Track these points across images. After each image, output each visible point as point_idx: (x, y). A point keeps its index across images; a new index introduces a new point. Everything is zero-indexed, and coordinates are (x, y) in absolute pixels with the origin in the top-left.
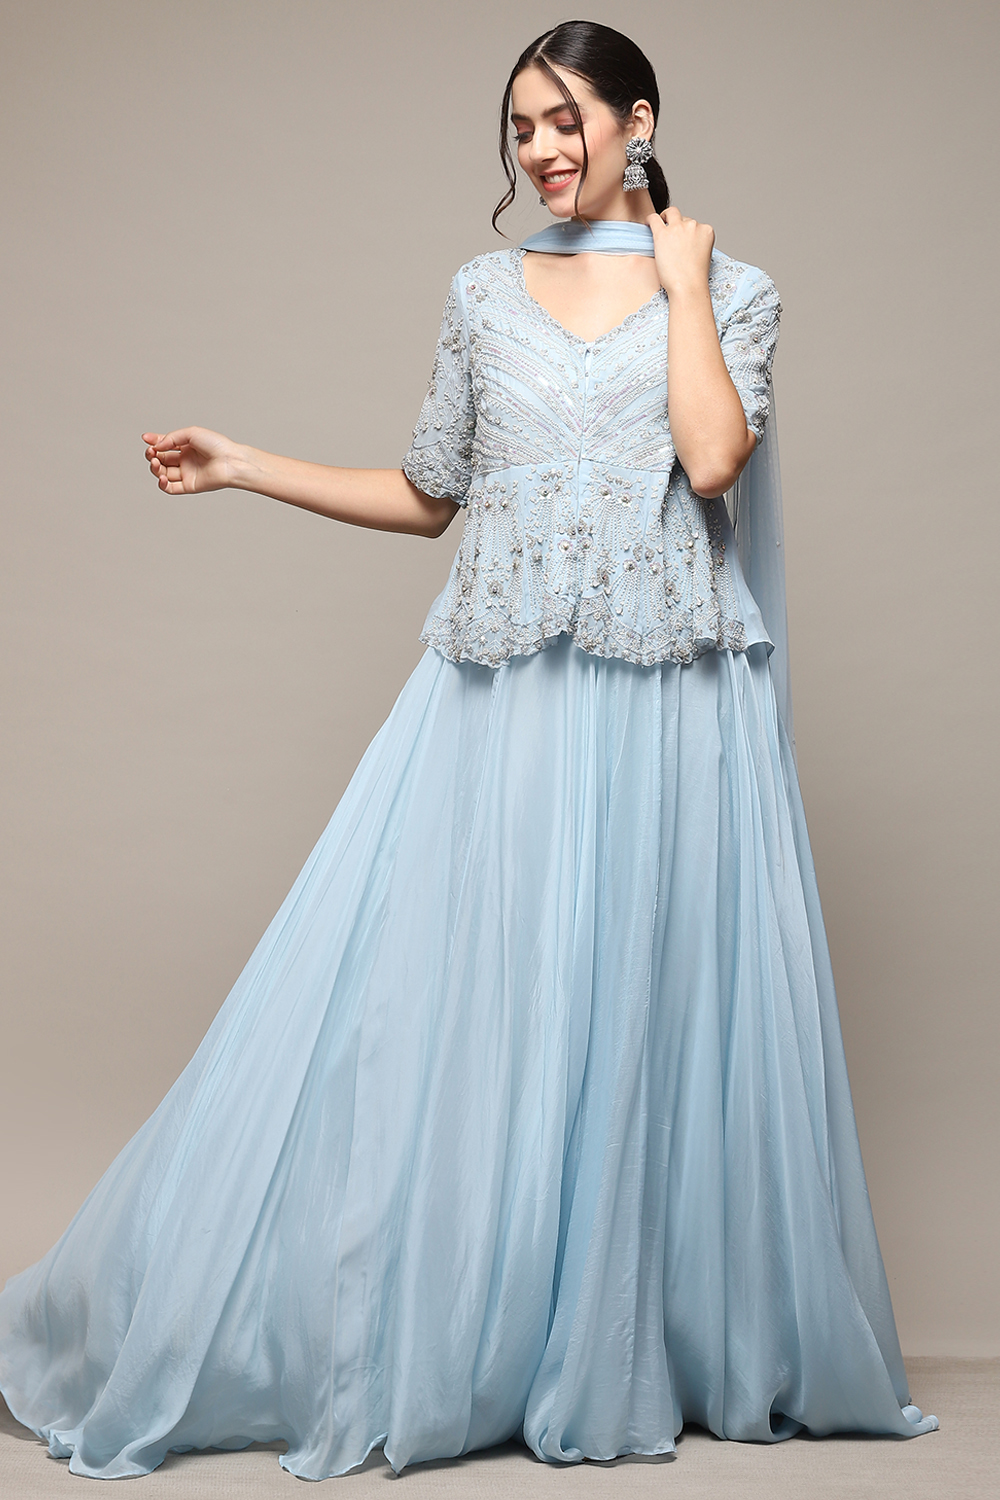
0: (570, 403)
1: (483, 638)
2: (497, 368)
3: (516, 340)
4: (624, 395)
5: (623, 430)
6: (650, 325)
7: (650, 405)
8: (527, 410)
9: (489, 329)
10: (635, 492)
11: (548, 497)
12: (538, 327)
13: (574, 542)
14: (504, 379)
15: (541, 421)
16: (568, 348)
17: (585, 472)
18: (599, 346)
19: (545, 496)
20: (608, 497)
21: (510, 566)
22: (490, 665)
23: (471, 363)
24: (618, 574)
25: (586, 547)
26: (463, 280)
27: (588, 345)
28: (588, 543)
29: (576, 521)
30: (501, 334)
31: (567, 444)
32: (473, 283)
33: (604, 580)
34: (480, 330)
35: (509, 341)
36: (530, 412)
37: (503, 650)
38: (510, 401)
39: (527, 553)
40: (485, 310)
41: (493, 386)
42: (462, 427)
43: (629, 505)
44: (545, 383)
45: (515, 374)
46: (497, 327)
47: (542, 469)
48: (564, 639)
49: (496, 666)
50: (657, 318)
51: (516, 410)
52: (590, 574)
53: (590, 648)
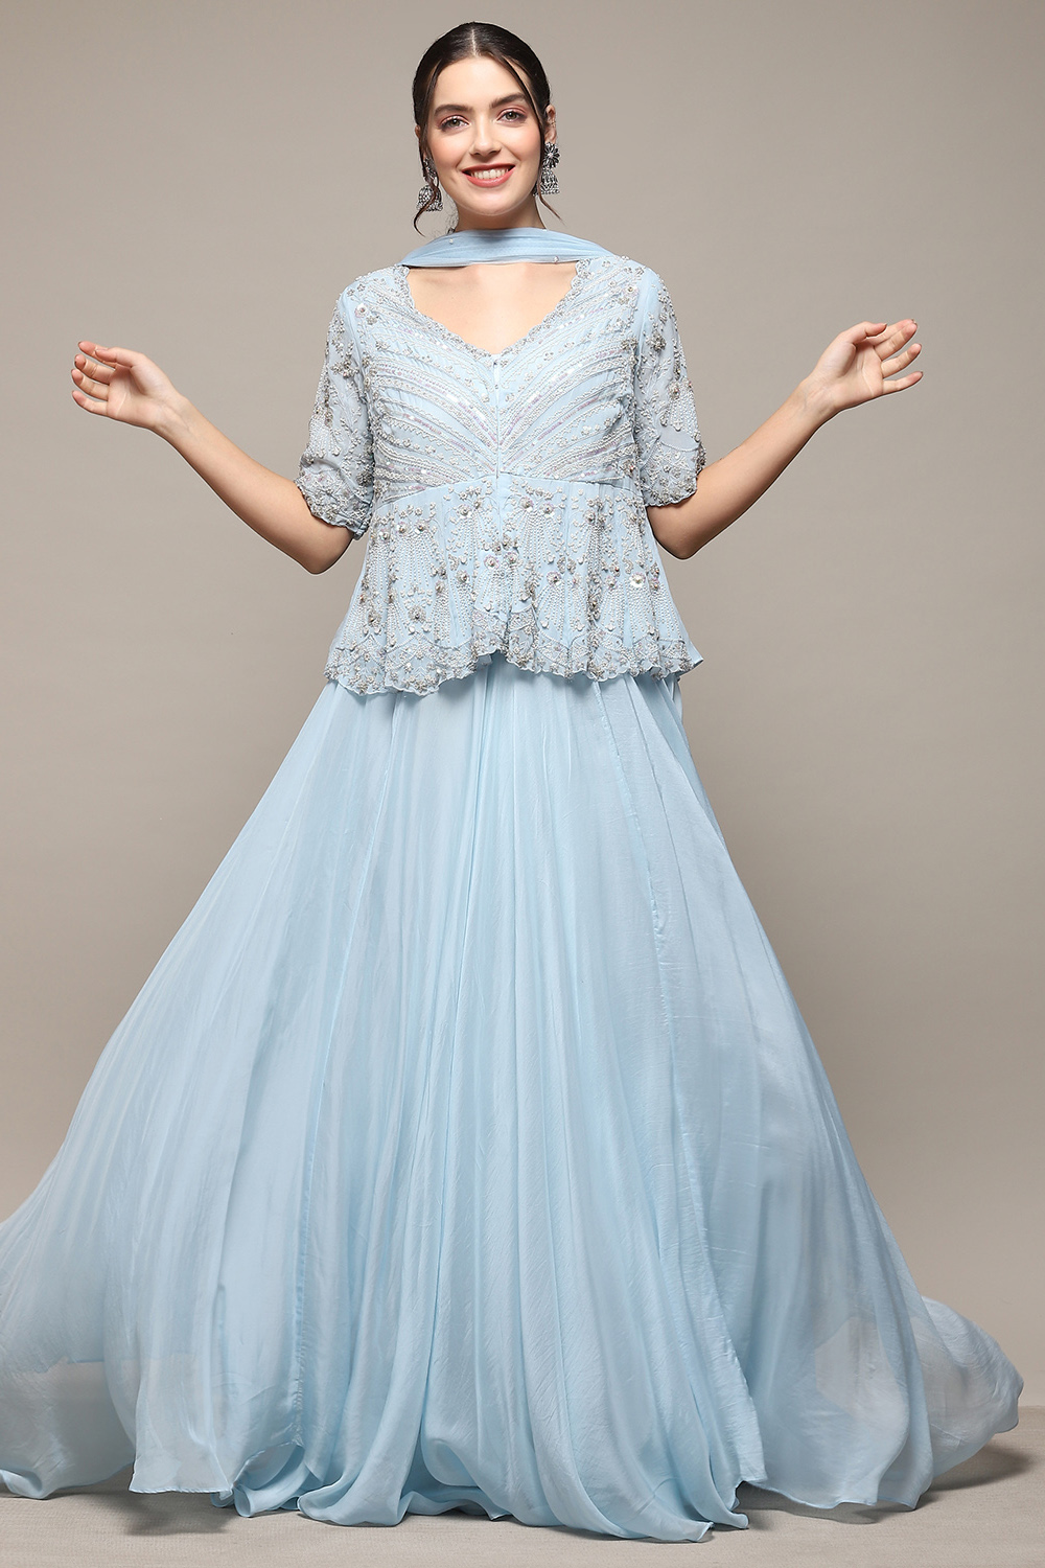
0: (482, 417)
1: (409, 665)
2: (399, 390)
3: (417, 359)
4: (537, 404)
5: (539, 439)
6: (556, 334)
7: (564, 412)
8: (439, 429)
9: (385, 350)
10: (556, 503)
11: (469, 516)
12: (438, 343)
13: (500, 558)
14: (408, 400)
15: (454, 439)
16: (474, 363)
17: (503, 486)
18: (506, 357)
19: (466, 514)
20: (529, 509)
21: (432, 590)
22: (417, 692)
23: (367, 387)
24: (543, 586)
25: (512, 562)
26: (349, 304)
27: (495, 357)
28: (515, 557)
29: (500, 536)
30: (398, 354)
31: (485, 460)
32: (362, 306)
33: (532, 594)
34: (373, 351)
35: (408, 361)
36: (441, 430)
37: (431, 677)
38: (420, 422)
39: (451, 575)
40: (378, 332)
41: (397, 409)
42: (361, 451)
43: (551, 515)
44: (455, 400)
45: (421, 393)
46: (394, 348)
47: (461, 487)
48: (498, 657)
49: (423, 694)
50: (562, 326)
51: (427, 430)
52: (518, 588)
53: (523, 664)
